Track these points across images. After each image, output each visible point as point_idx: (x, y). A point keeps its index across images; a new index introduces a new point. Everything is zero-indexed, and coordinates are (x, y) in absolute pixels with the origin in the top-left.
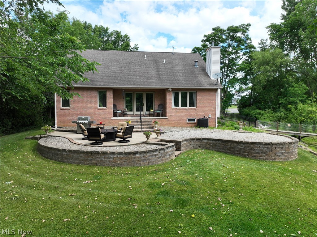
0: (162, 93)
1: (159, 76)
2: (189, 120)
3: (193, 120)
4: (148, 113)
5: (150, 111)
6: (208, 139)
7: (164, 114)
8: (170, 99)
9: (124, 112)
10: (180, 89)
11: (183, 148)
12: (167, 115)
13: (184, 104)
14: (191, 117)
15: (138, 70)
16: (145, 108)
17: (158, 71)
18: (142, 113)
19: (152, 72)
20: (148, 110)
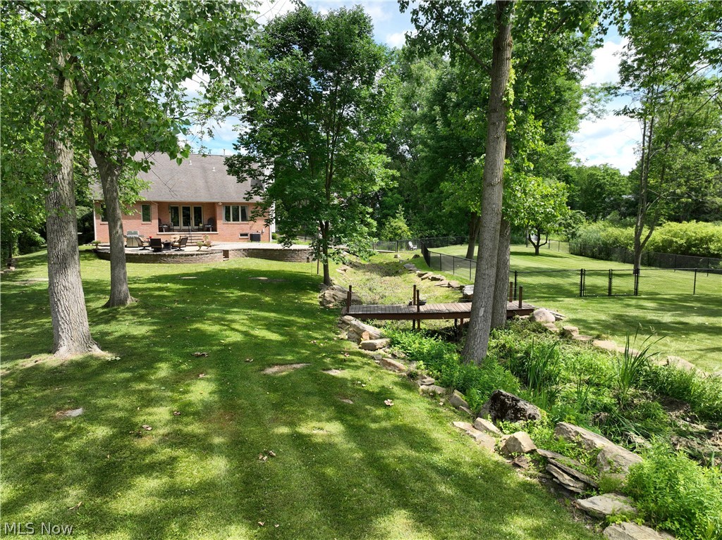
0: (212, 206)
1: (208, 188)
2: (241, 235)
3: (246, 235)
4: (197, 227)
5: (199, 225)
6: (253, 249)
7: (215, 230)
8: (221, 213)
9: (169, 227)
10: (231, 203)
11: (230, 256)
12: (218, 230)
13: (236, 219)
14: (244, 232)
15: (184, 180)
16: (193, 222)
17: (207, 182)
18: (190, 227)
19: (200, 183)
20: (197, 224)
